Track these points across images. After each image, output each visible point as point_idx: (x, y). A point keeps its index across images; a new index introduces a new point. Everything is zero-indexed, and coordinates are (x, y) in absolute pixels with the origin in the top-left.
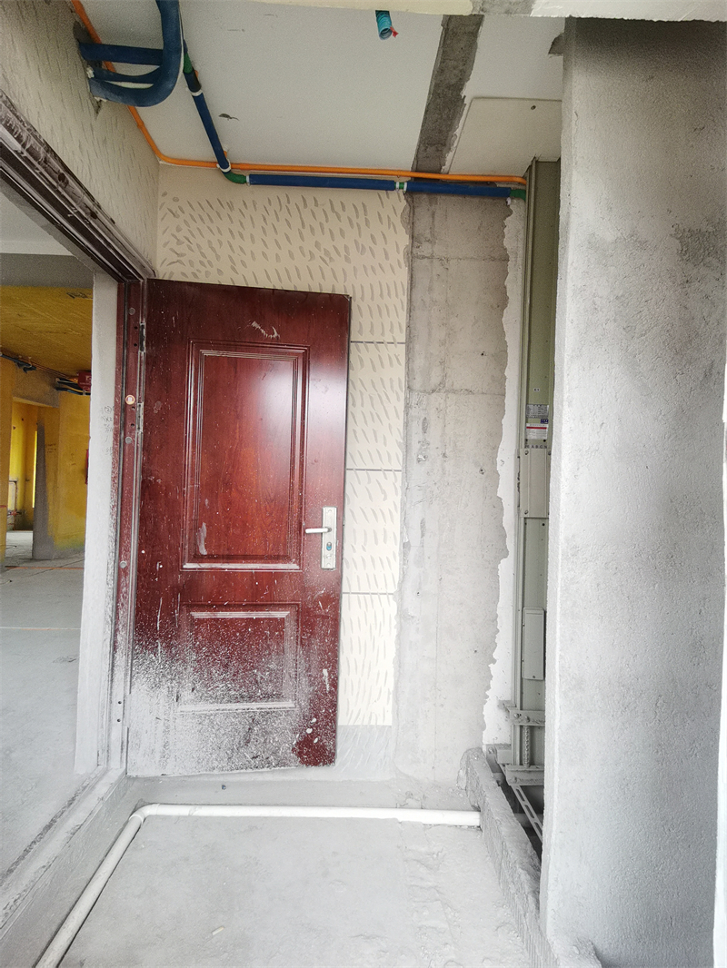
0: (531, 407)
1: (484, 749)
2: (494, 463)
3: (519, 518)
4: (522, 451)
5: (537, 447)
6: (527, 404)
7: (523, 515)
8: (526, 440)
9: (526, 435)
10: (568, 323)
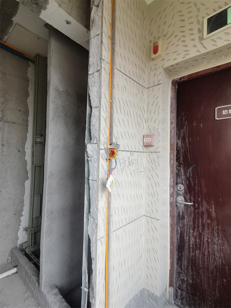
0: (37, 131)
1: (18, 246)
2: (24, 148)
3: (33, 166)
4: (34, 145)
5: (39, 144)
6: (36, 130)
7: (34, 165)
8: (36, 141)
9: (36, 140)
10: (50, 110)
